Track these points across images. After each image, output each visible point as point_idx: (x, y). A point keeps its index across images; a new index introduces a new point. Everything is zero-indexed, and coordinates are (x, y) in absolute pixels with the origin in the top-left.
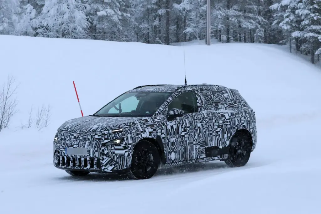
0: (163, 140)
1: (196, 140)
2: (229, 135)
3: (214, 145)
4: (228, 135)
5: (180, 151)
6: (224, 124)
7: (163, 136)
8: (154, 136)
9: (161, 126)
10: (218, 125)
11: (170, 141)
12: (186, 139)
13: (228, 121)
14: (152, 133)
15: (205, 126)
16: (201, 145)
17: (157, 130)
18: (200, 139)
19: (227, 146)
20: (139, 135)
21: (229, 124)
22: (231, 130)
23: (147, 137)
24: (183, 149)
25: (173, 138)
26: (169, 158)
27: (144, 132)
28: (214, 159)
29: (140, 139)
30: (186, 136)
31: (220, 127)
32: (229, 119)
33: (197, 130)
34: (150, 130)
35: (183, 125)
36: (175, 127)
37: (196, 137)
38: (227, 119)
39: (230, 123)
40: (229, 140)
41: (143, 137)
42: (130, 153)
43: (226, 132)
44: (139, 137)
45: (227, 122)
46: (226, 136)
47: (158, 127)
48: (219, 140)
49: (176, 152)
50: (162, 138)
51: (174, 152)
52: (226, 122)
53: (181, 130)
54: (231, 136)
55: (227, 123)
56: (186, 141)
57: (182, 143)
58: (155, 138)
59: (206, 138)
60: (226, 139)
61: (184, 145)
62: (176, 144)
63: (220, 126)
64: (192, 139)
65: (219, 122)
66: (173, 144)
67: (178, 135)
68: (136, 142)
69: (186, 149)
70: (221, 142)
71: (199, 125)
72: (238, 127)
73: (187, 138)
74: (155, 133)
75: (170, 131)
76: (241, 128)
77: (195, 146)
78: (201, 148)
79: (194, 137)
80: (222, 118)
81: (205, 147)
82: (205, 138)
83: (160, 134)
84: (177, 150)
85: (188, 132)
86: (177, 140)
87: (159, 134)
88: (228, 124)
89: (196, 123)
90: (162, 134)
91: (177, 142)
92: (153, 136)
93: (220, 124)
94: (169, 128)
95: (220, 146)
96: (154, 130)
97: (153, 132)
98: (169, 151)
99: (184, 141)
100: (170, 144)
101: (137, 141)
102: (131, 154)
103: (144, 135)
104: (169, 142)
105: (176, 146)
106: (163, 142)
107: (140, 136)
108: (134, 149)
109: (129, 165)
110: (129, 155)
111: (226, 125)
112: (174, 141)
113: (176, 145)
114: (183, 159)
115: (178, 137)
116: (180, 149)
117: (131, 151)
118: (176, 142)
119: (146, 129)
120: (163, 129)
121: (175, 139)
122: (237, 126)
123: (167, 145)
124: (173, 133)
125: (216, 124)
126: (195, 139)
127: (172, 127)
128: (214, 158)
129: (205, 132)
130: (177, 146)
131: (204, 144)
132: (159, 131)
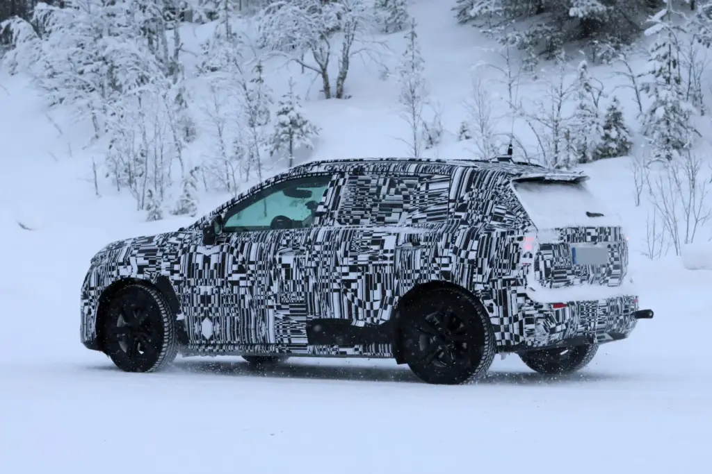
0: (175, 287)
1: (275, 296)
2: (389, 293)
3: (337, 316)
4: (384, 293)
5: (228, 318)
6: (374, 263)
7: (176, 277)
8: (151, 275)
9: (176, 255)
10: (351, 264)
11: (198, 292)
12: (242, 291)
13: (389, 255)
14: (145, 269)
15: (305, 263)
16: (291, 311)
17: (160, 263)
18: (286, 295)
19: (381, 322)
20: (113, 270)
21: (391, 265)
22: (396, 281)
23: (133, 276)
24: (237, 315)
25: (206, 285)
26: (196, 331)
27: (126, 264)
28: (344, 355)
29: (113, 279)
30: (242, 283)
31: (359, 271)
32: (392, 251)
33: (277, 273)
34: (142, 261)
35: (238, 257)
36: (214, 260)
37: (275, 288)
38: (386, 251)
39: (392, 262)
40: (389, 307)
41: (122, 277)
42: (91, 308)
43: (379, 286)
44: (113, 276)
45: (385, 258)
46: (377, 294)
47: (165, 257)
48: (353, 305)
49: (215, 320)
50: (173, 282)
51: (210, 318)
52: (381, 257)
53: (230, 267)
54: (397, 298)
55: (385, 262)
56: (243, 297)
57: (232, 300)
58: (152, 280)
59: (306, 293)
60: (379, 303)
61: (236, 306)
62: (215, 300)
63: (360, 268)
64: (262, 293)
65: (355, 258)
66: (206, 299)
67: (219, 280)
68: (103, 284)
69: (246, 315)
70: (360, 310)
71: (288, 259)
72: (421, 275)
73: (247, 289)
74: (154, 269)
75: (200, 267)
76: (434, 277)
77: (271, 311)
78: (294, 320)
79: (269, 289)
80: (372, 247)
81: (307, 318)
82: (303, 295)
83: (169, 272)
84: (217, 315)
85: (251, 275)
86: (216, 292)
87: (164, 272)
88: (385, 265)
89: (281, 254)
90: (173, 272)
91: (217, 295)
92: (148, 276)
93: (359, 263)
94: (199, 260)
95: (357, 318)
96: (153, 262)
97: (147, 266)
98: (196, 314)
99: (236, 295)
100: (197, 300)
101: (108, 282)
102: (93, 311)
103: (124, 272)
104: (195, 295)
105: (213, 305)
106: (177, 293)
107: (114, 273)
108: (99, 300)
109: (93, 335)
110: (90, 312)
111: (380, 265)
112: (209, 294)
113: (212, 302)
114: (237, 340)
115: (219, 285)
116: (228, 314)
117: (93, 304)
118: (213, 297)
119: (132, 260)
120: (178, 262)
121: (212, 289)
122: (417, 271)
123: (187, 300)
124: (206, 274)
125: (348, 261)
126: (270, 293)
127: (207, 259)
128: (342, 350)
129: (307, 279)
130: (216, 305)
131: (304, 309)
132: (164, 265)
